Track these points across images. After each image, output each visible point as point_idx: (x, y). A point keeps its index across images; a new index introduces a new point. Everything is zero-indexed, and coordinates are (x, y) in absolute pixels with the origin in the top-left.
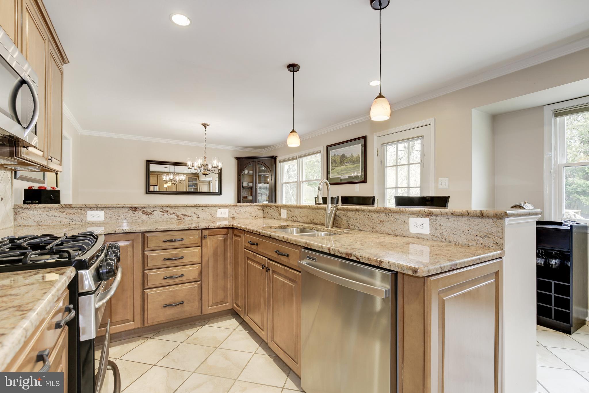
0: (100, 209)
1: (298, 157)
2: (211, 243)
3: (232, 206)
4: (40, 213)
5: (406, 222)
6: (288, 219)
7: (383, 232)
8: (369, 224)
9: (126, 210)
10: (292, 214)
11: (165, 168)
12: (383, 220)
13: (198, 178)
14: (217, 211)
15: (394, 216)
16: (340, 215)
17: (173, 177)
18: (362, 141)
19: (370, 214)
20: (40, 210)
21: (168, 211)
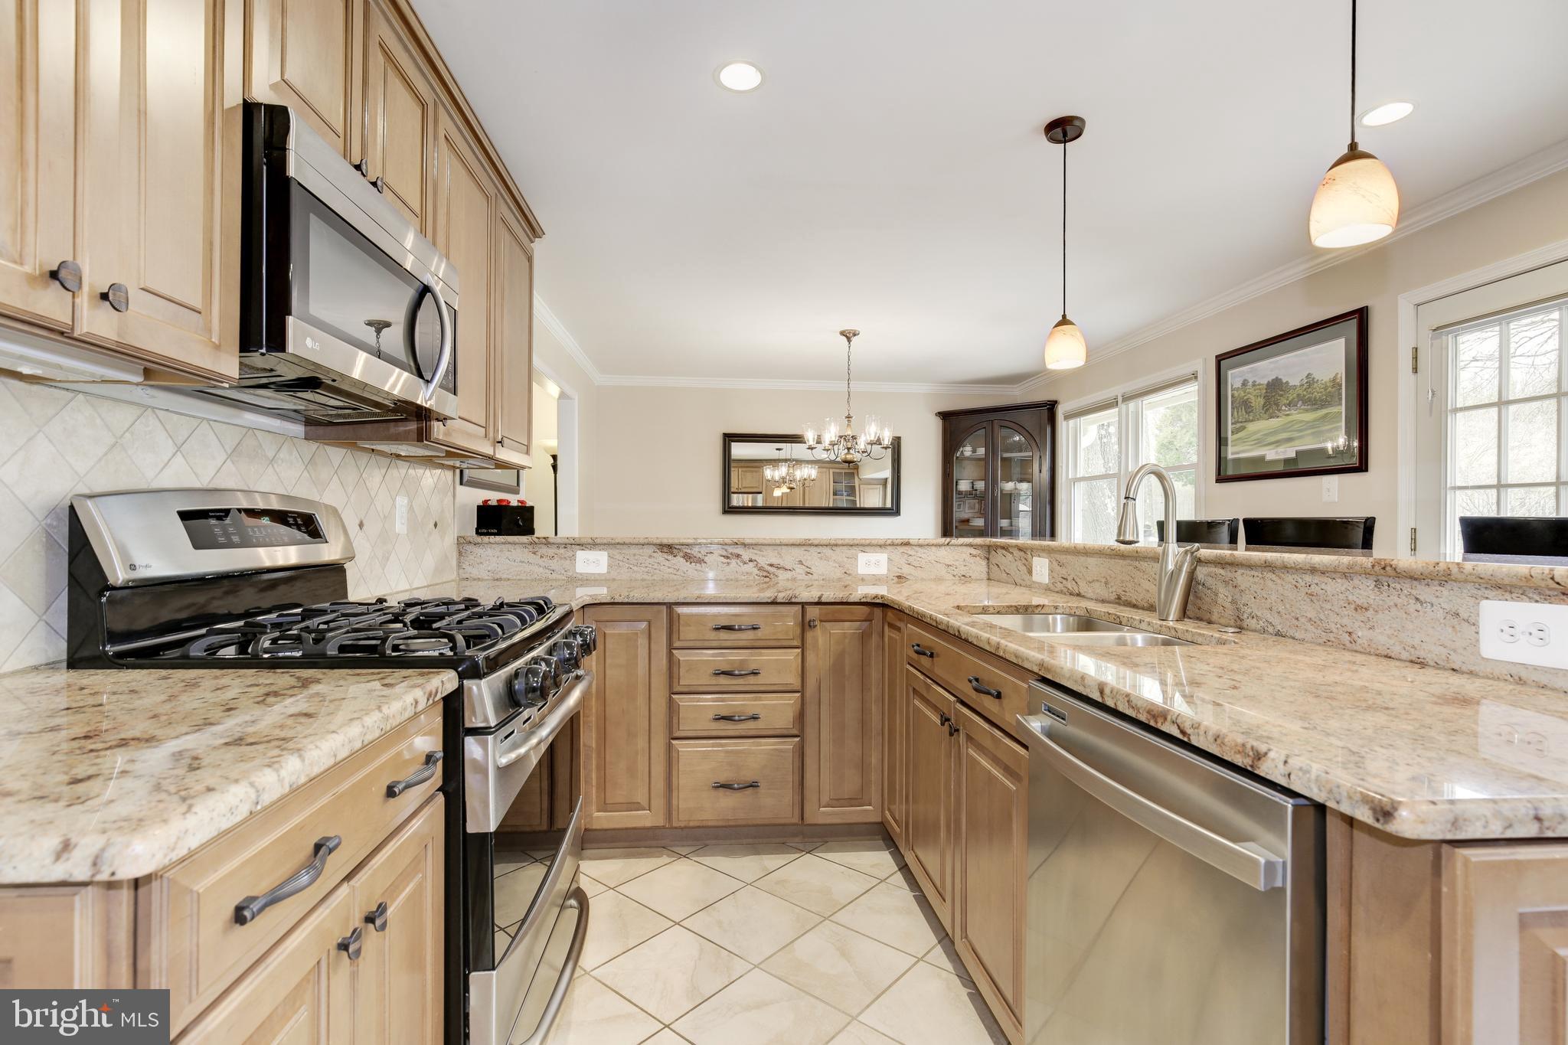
0: (600, 548)
1: (1120, 399)
2: (827, 638)
3: (897, 545)
4: (498, 553)
5: (1464, 614)
6: (1052, 588)
7: (1366, 645)
8: (1311, 614)
9: (649, 550)
10: (1063, 572)
11: (777, 449)
12: (1365, 605)
13: (855, 471)
14: (856, 559)
15: (1414, 592)
16: (1210, 582)
17: (788, 470)
18: (1352, 325)
19: (1317, 579)
20: (498, 548)
21: (738, 556)
